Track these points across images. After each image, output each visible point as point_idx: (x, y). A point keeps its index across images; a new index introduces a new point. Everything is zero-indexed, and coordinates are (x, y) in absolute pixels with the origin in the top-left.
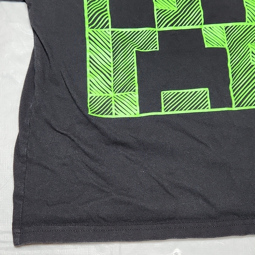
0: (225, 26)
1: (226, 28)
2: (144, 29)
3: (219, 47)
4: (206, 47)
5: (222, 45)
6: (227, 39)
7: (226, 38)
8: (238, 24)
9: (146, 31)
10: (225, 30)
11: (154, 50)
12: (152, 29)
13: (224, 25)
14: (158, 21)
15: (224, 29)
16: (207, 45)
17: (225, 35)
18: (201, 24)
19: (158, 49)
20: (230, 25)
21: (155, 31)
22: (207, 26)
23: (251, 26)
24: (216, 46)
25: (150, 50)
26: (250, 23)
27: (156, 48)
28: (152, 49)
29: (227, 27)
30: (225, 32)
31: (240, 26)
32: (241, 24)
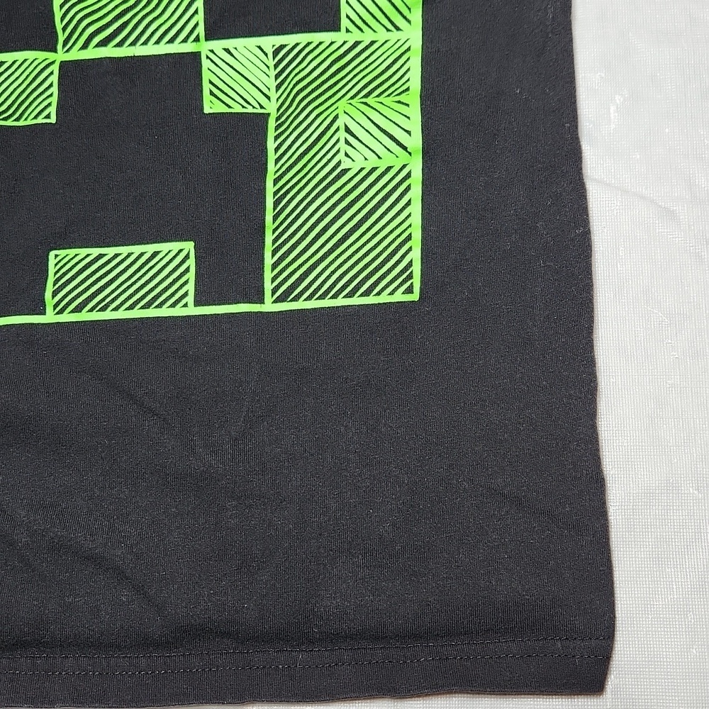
0: (273, 46)
1: (276, 53)
2: (19, 56)
3: (250, 110)
4: (207, 110)
5: (258, 106)
6: (278, 87)
7: (273, 84)
8: (316, 37)
9: (25, 60)
10: (274, 59)
11: (40, 120)
12: (41, 55)
13: (269, 42)
14: (64, 29)
15: (270, 56)
16: (211, 106)
17: (273, 73)
18: (197, 39)
19: (53, 120)
20: (289, 40)
21: (53, 63)
22: (218, 45)
23: (357, 44)
24: (238, 109)
25: (29, 122)
26: (355, 36)
27: (48, 116)
28: (36, 117)
29: (282, 47)
30: (271, 63)
31: (321, 43)
32: (326, 37)
